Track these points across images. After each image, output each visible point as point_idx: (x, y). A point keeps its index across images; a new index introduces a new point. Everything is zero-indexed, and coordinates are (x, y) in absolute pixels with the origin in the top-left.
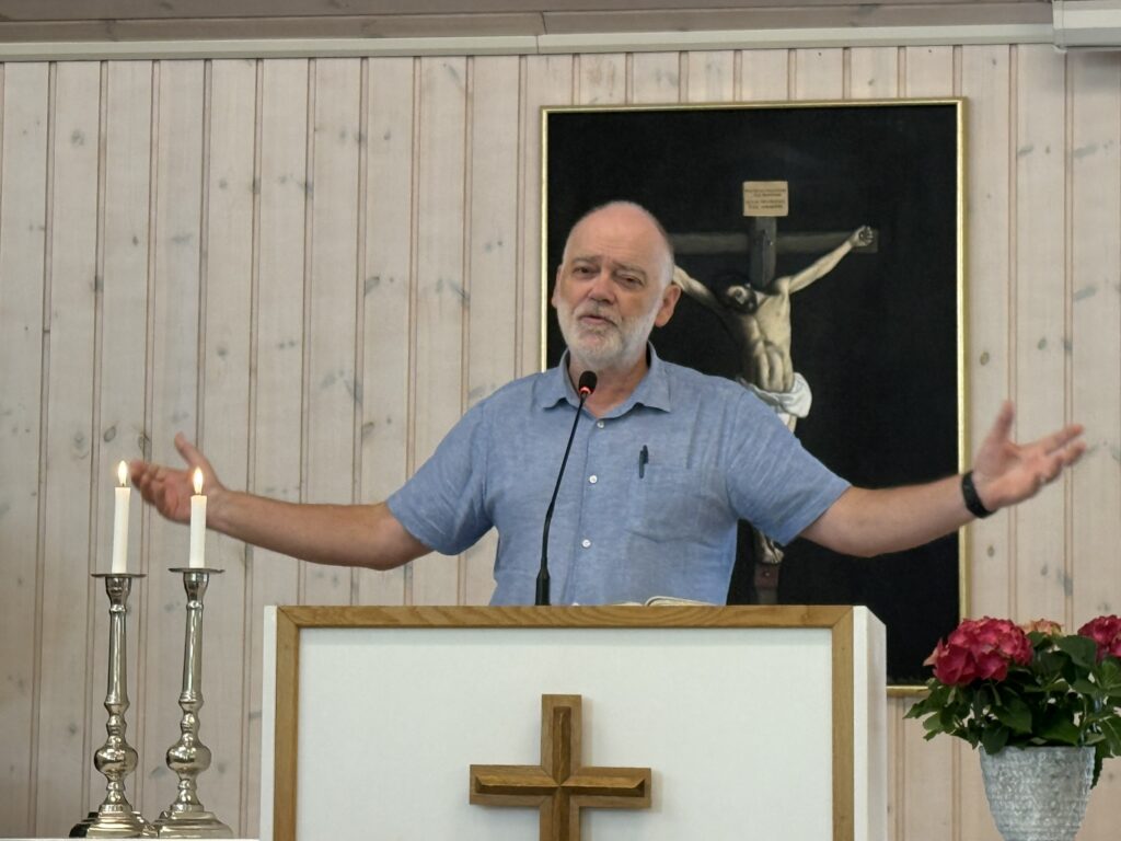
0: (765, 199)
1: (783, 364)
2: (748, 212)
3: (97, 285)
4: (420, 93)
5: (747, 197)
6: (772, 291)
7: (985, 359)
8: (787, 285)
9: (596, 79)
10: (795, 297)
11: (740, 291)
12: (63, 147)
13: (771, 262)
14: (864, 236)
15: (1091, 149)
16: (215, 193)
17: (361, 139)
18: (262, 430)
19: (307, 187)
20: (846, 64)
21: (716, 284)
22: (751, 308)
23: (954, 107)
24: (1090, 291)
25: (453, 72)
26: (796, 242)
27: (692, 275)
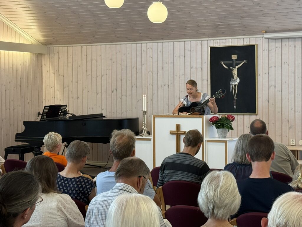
0: (234, 57)
1: (236, 76)
2: (232, 58)
3: (163, 68)
4: (196, 45)
5: (232, 57)
6: (235, 68)
7: (259, 75)
8: (237, 67)
9: (216, 43)
10: (237, 68)
11: (232, 68)
12: (159, 53)
13: (235, 65)
14: (245, 61)
15: (272, 50)
16: (175, 57)
17: (190, 51)
18: (180, 84)
19: (185, 56)
20: (243, 40)
21: (229, 67)
22: (233, 70)
23: (255, 45)
24: (271, 67)
25: (200, 43)
26: (238, 62)
27: (226, 66)
